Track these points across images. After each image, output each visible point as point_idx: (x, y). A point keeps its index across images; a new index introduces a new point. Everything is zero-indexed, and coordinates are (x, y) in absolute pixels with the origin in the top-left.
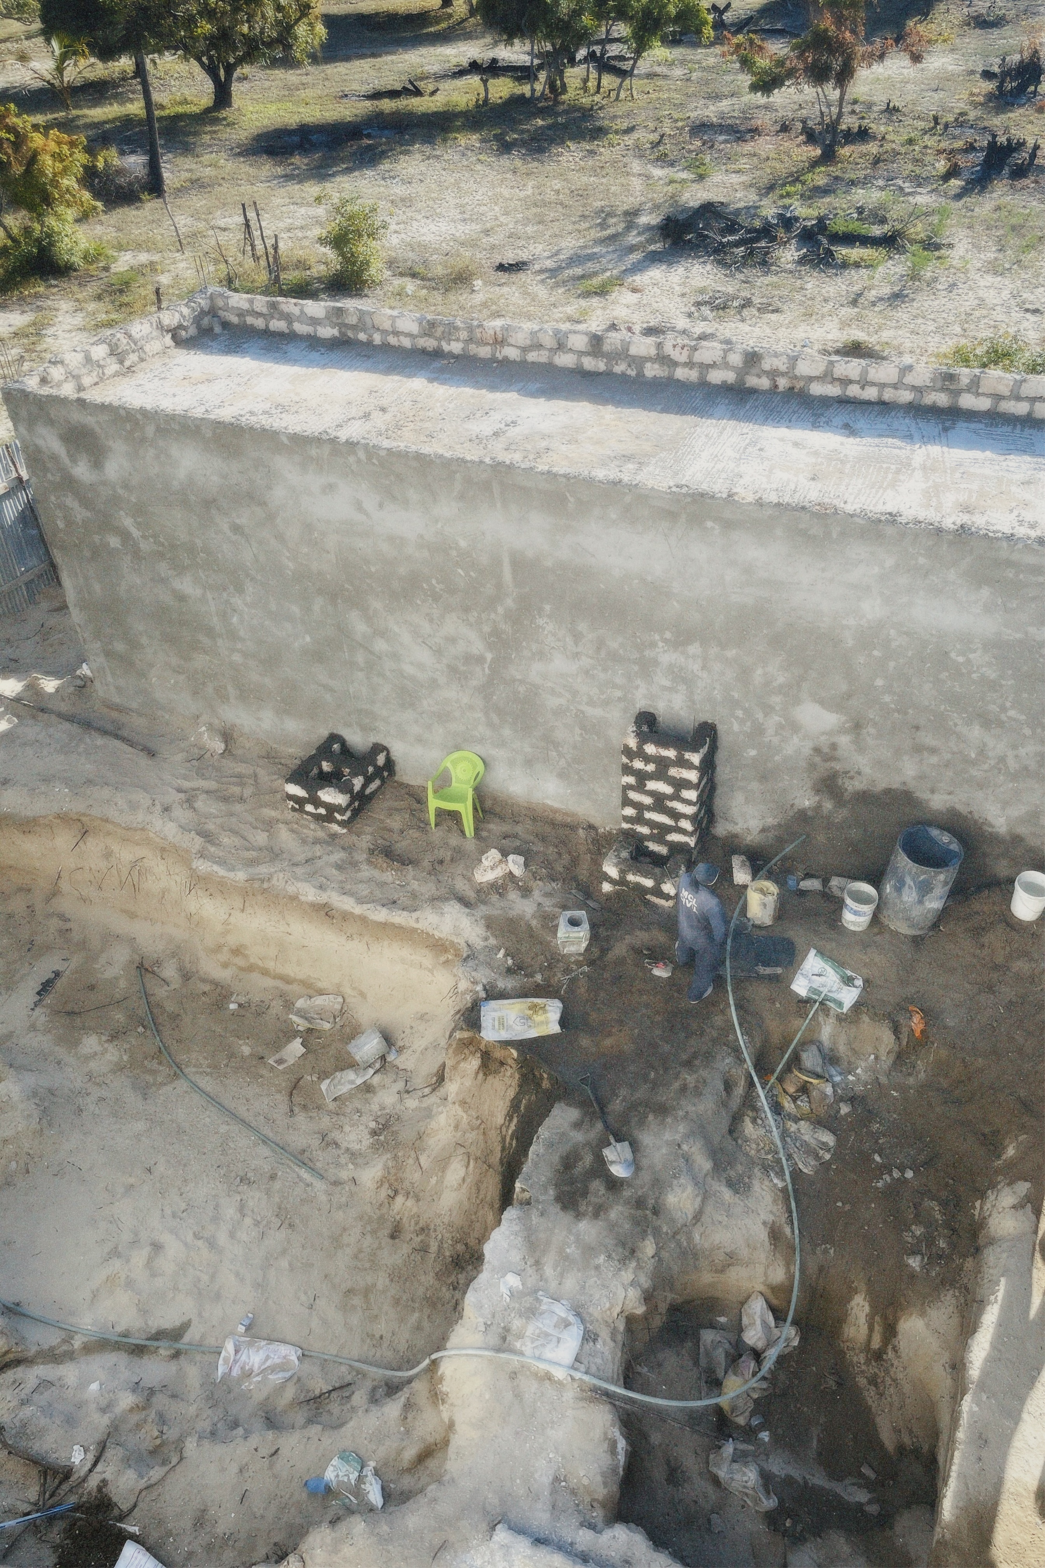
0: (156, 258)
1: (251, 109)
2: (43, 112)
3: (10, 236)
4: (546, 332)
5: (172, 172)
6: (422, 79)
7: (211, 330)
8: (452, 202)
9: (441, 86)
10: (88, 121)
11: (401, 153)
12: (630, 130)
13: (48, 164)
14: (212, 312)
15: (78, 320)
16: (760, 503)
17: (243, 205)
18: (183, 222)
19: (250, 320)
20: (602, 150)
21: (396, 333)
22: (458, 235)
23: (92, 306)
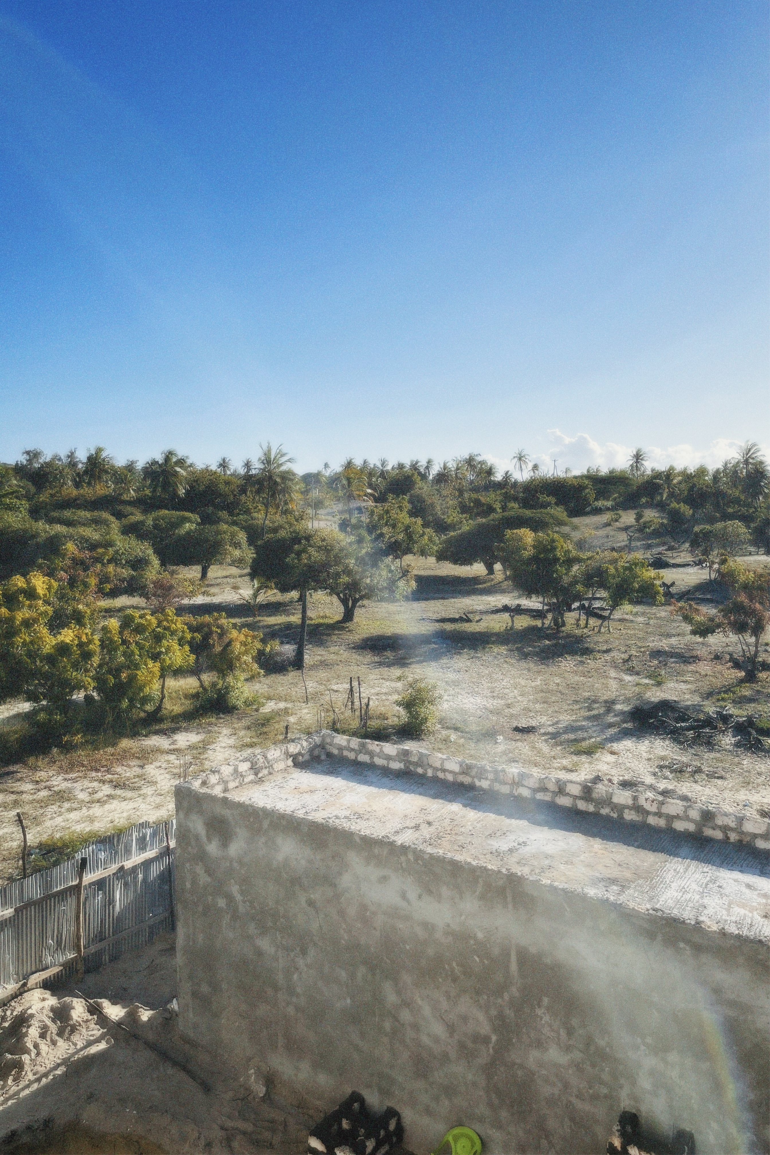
0: (289, 705)
1: (364, 623)
2: (240, 617)
3: (202, 686)
4: (550, 779)
5: (310, 656)
6: (472, 613)
7: (318, 757)
8: (486, 685)
9: (484, 617)
10: (265, 623)
11: (455, 654)
12: (608, 651)
13: (237, 648)
14: (322, 746)
15: (231, 741)
16: (723, 934)
17: (351, 678)
18: (311, 686)
19: (346, 753)
20: (589, 661)
21: (444, 771)
22: (488, 705)
23: (242, 733)
